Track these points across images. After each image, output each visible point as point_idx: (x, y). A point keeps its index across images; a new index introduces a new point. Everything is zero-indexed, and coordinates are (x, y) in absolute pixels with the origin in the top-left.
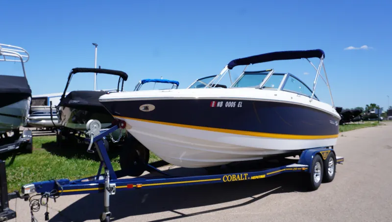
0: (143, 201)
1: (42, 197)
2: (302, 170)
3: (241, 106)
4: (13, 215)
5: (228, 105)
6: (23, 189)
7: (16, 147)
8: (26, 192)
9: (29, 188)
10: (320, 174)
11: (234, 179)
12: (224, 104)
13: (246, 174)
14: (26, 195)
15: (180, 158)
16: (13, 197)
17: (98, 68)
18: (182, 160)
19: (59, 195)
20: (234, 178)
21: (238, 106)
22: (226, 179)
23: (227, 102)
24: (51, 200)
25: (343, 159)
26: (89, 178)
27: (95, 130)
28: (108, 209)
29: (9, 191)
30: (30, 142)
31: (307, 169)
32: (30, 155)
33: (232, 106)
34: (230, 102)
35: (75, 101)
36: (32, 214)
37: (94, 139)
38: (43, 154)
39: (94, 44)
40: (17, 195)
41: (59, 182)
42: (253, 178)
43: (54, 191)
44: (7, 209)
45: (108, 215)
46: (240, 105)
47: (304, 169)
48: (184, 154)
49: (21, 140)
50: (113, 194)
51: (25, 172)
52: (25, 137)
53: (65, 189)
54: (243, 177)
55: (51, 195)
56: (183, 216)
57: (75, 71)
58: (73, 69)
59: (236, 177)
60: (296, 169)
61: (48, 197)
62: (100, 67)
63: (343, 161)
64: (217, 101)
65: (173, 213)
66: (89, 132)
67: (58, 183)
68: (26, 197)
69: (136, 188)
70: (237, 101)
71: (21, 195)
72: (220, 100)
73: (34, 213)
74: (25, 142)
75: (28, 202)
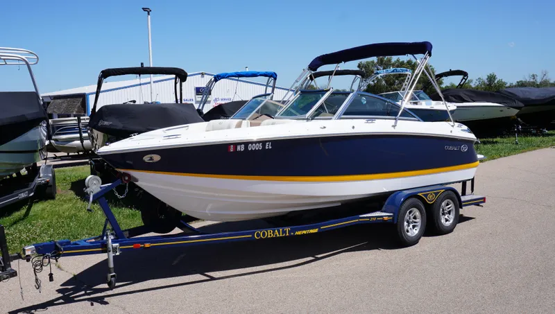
0: (175, 262)
1: (43, 258)
2: (383, 220)
3: (270, 147)
4: (14, 274)
5: (250, 147)
6: (24, 250)
7: (29, 194)
8: (28, 253)
9: (29, 249)
10: (419, 224)
11: (271, 235)
12: (246, 147)
13: (287, 229)
14: (27, 256)
15: (207, 212)
16: (15, 258)
17: (140, 66)
18: (211, 214)
19: (59, 256)
20: (270, 233)
21: (267, 148)
22: (258, 235)
23: (250, 145)
24: (53, 261)
25: (484, 199)
26: (95, 238)
27: (94, 187)
28: (112, 270)
29: (10, 252)
30: (51, 183)
31: (391, 218)
32: (52, 201)
33: (257, 149)
34: (254, 145)
35: (106, 123)
36: (36, 275)
37: (94, 196)
38: (70, 200)
39: (144, 9)
40: (19, 257)
41: (59, 243)
42: (299, 233)
43: (55, 253)
44: (9, 269)
45: (112, 276)
46: (268, 146)
47: (386, 218)
48: (210, 206)
49: (38, 181)
50: (118, 254)
51: (42, 227)
52: (43, 177)
53: (65, 250)
54: (284, 232)
55: (52, 256)
56: (212, 279)
57: (106, 74)
58: (102, 72)
59: (273, 233)
60: (375, 219)
61: (49, 258)
62: (142, 64)
63: (484, 202)
64: (236, 144)
65: (202, 276)
66: (88, 189)
67: (58, 245)
68: (28, 258)
69: (144, 248)
70: (264, 142)
71: (23, 256)
72: (240, 144)
73: (37, 274)
74: (44, 184)
75: (30, 263)
